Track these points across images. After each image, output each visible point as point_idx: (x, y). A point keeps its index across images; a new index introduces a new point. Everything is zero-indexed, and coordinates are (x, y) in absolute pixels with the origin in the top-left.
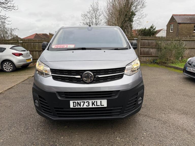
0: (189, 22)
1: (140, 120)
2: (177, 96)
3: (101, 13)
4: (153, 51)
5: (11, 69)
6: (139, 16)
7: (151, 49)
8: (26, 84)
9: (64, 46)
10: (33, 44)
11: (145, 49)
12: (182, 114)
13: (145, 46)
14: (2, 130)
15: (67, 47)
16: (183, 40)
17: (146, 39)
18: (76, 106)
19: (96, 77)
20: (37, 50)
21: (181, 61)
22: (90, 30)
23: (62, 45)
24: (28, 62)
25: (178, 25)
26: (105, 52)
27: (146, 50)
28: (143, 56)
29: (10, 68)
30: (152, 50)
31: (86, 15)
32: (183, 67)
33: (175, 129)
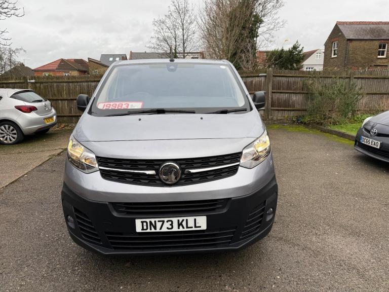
0: (368, 37)
1: (270, 249)
2: (341, 197)
3: (193, 17)
4: (296, 99)
5: (14, 138)
6: (270, 25)
7: (293, 94)
8: (46, 171)
9: (122, 104)
10: (57, 86)
11: (281, 94)
12: (350, 234)
13: (282, 89)
14: (3, 274)
15: (127, 106)
16: (356, 76)
17: (284, 75)
18: (147, 229)
19: (186, 172)
20: (65, 97)
21: (351, 119)
22: (172, 70)
23: (118, 103)
24: (48, 123)
25: (347, 44)
26: (202, 119)
27: (284, 97)
28: (277, 110)
29: (12, 137)
30: (294, 98)
31: (163, 23)
32: (354, 134)
33: (336, 266)
